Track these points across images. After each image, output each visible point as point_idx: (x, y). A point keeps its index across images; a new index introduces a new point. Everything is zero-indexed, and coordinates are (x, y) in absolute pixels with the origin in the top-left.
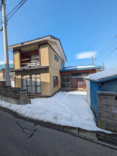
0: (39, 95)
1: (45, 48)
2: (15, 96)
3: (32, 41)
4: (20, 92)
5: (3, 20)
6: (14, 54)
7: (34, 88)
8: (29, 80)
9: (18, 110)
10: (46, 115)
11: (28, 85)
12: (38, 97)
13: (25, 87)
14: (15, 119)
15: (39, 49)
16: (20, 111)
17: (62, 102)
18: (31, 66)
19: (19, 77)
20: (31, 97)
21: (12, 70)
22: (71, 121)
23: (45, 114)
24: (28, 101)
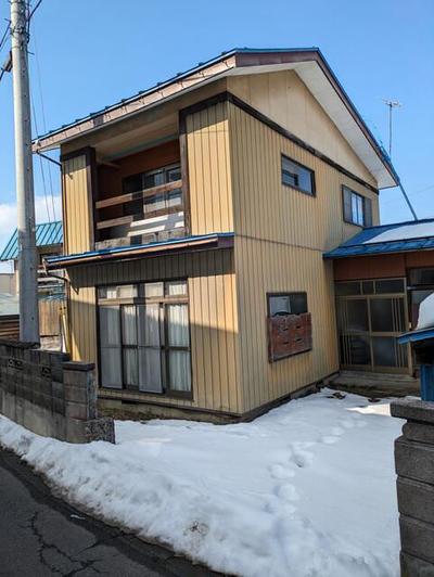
0: (181, 403)
1: (213, 127)
2: (47, 397)
3: (142, 96)
4: (68, 377)
5: (13, 17)
6: (64, 172)
7: (155, 358)
8: (130, 311)
9: (51, 466)
10: (158, 506)
11: (128, 343)
12: (174, 413)
13: (112, 351)
14: (33, 503)
15: (182, 137)
16: (60, 472)
17: (285, 456)
18: (140, 236)
19: (87, 295)
20: (142, 409)
21: (53, 260)
22: (262, 552)
23: (156, 499)
24: (97, 429)
